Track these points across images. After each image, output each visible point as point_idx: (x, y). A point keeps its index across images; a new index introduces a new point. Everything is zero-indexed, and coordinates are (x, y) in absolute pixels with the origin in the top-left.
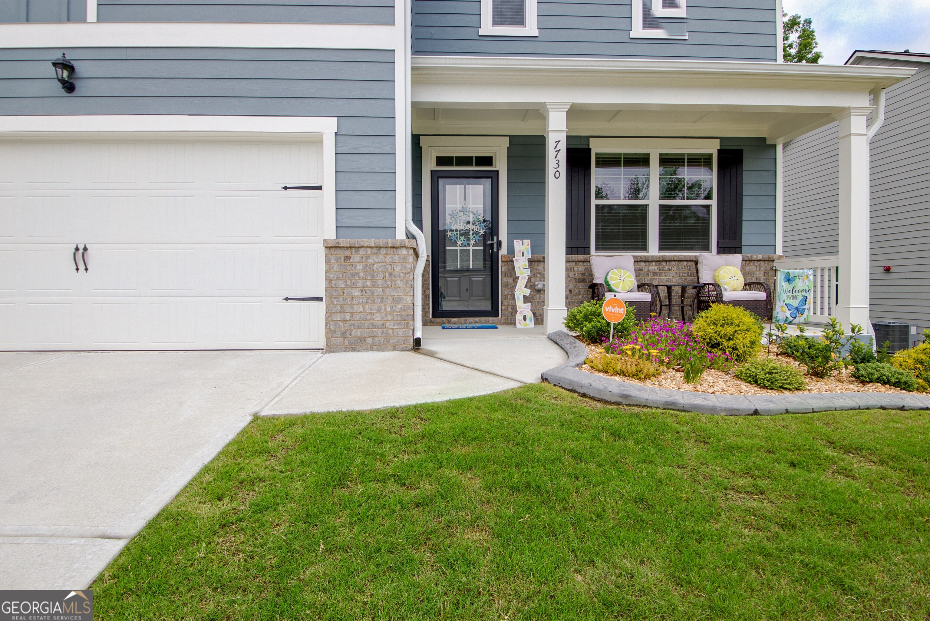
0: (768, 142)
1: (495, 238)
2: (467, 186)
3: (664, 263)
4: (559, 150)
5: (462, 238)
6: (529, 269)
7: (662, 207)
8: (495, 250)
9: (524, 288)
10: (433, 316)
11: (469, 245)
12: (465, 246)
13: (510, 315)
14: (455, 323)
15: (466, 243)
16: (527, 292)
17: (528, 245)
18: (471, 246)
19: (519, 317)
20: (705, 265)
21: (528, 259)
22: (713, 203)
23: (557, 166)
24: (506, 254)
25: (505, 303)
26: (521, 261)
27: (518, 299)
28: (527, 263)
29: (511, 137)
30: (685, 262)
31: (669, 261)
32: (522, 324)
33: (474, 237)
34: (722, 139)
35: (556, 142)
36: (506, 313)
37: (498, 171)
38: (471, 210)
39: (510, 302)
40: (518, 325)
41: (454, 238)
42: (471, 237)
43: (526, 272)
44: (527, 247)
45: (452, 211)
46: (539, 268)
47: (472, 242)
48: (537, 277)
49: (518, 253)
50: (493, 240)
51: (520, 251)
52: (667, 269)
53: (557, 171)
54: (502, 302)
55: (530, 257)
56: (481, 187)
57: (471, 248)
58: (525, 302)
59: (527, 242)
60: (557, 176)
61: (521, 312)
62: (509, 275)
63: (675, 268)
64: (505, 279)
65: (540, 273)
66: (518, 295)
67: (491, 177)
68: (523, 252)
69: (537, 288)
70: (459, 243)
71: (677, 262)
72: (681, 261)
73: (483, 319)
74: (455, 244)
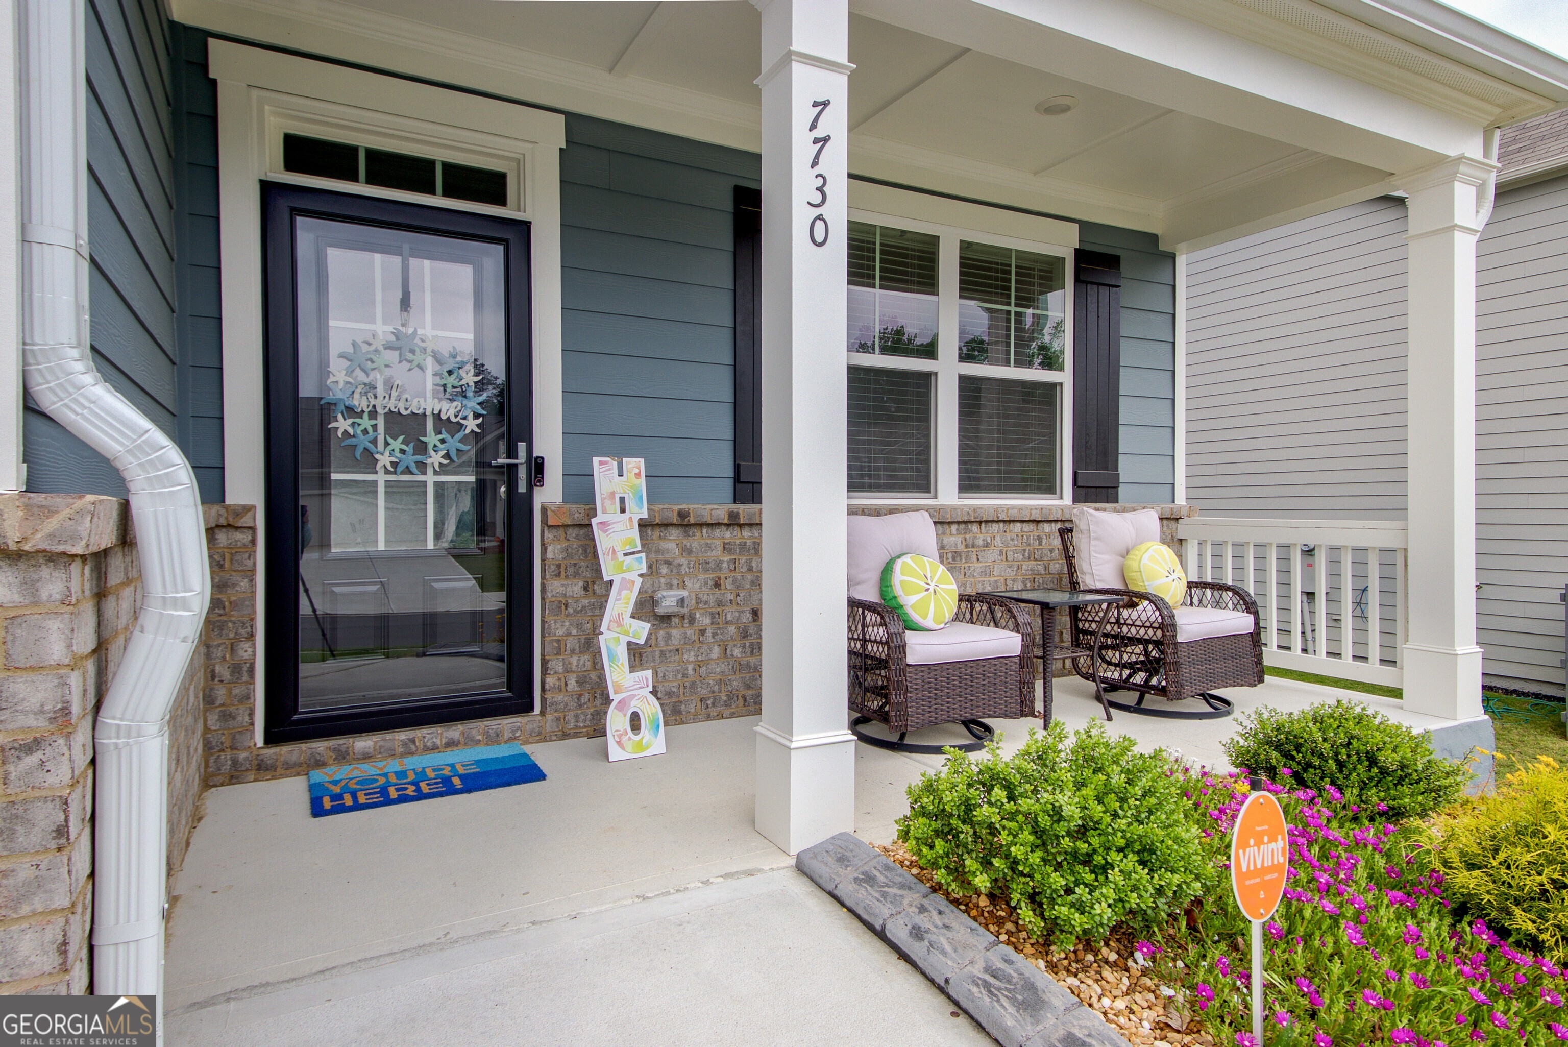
0: (1162, 247)
1: (522, 446)
2: (413, 262)
3: (975, 528)
4: (826, 140)
5: (397, 444)
6: (643, 555)
7: (964, 381)
8: (522, 488)
9: (628, 620)
10: (271, 739)
11: (422, 467)
12: (408, 471)
13: (572, 705)
14: (367, 757)
15: (411, 459)
16: (641, 631)
17: (638, 475)
18: (430, 471)
19: (616, 721)
20: (1096, 539)
21: (641, 519)
22: (1065, 377)
23: (817, 198)
24: (558, 499)
25: (556, 664)
26: (617, 527)
27: (612, 657)
28: (635, 533)
29: (574, 121)
30: (1019, 524)
31: (987, 522)
32: (629, 746)
33: (443, 441)
34: (1085, 227)
35: (815, 104)
36: (559, 697)
37: (527, 225)
38: (430, 346)
39: (574, 660)
40: (615, 753)
41: (363, 442)
42: (431, 438)
43: (636, 565)
44: (638, 481)
45: (354, 344)
46: (664, 545)
47: (436, 459)
48: (658, 573)
49: (608, 503)
50: (512, 453)
51: (612, 494)
52: (981, 543)
53: (820, 217)
54: (544, 663)
55: (645, 516)
56: (465, 273)
57: (430, 479)
58: (632, 669)
59: (635, 465)
60: (819, 236)
61: (622, 705)
62: (571, 570)
63: (998, 538)
64: (556, 587)
65: (668, 563)
66: (612, 645)
67: (505, 242)
68: (622, 500)
69: (660, 610)
70: (384, 460)
71: (1001, 525)
72: (1010, 521)
73: (478, 727)
74: (369, 462)
